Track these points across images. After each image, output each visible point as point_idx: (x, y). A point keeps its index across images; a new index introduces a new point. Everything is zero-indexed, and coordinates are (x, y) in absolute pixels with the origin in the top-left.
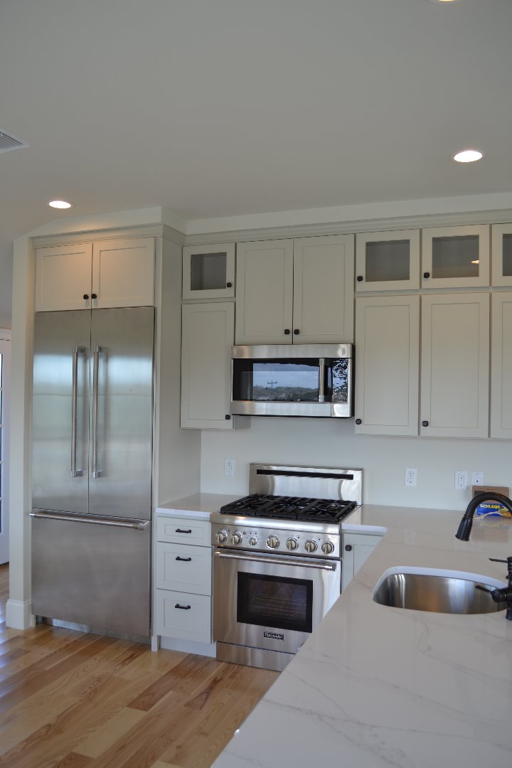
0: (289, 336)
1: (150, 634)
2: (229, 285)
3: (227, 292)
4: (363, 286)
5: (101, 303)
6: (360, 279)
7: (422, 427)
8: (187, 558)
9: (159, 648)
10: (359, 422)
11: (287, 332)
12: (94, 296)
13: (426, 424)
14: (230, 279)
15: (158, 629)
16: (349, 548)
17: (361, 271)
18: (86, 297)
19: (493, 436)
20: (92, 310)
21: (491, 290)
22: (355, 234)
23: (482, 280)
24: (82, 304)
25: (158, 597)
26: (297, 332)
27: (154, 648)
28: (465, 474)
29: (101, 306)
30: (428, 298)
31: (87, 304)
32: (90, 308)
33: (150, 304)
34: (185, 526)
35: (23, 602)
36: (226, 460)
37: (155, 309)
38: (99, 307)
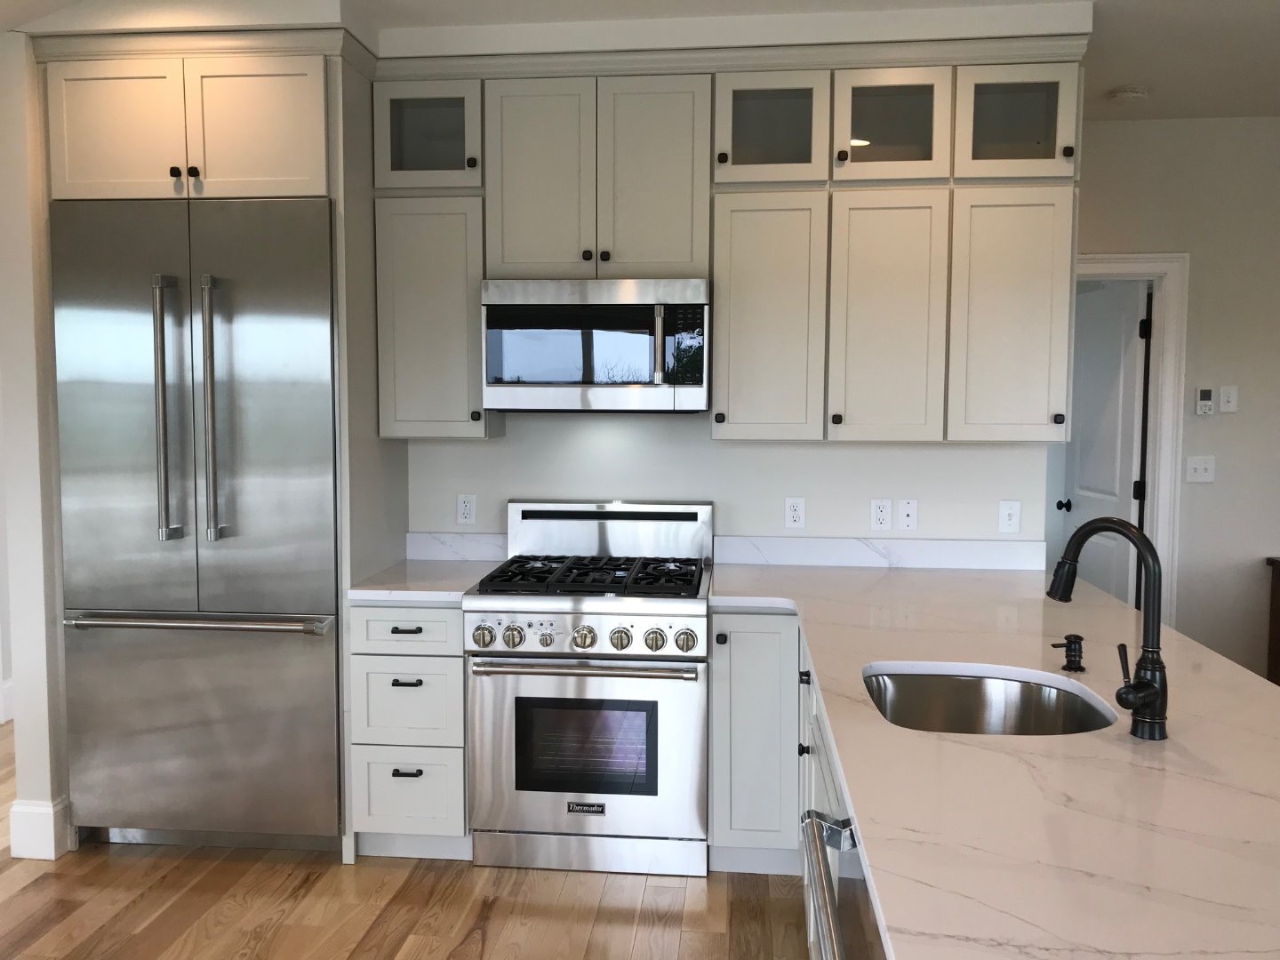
0: (590, 265)
1: (341, 831)
2: (472, 163)
3: (469, 177)
4: (728, 172)
5: (215, 185)
6: (723, 158)
7: (831, 425)
8: (414, 680)
9: (358, 856)
10: (720, 418)
11: (587, 256)
12: (193, 172)
13: (837, 419)
14: (472, 149)
15: (357, 820)
16: (722, 639)
17: (725, 144)
18: (175, 172)
19: (950, 437)
20: (189, 199)
21: (952, 185)
22: (713, 75)
23: (935, 167)
24: (164, 187)
25: (356, 762)
26: (606, 256)
27: (348, 856)
28: (887, 503)
29: (208, 192)
30: (843, 199)
31: (178, 187)
32: (185, 195)
33: (323, 192)
34: (406, 619)
35: (50, 804)
36: (460, 496)
37: (331, 204)
38: (205, 195)
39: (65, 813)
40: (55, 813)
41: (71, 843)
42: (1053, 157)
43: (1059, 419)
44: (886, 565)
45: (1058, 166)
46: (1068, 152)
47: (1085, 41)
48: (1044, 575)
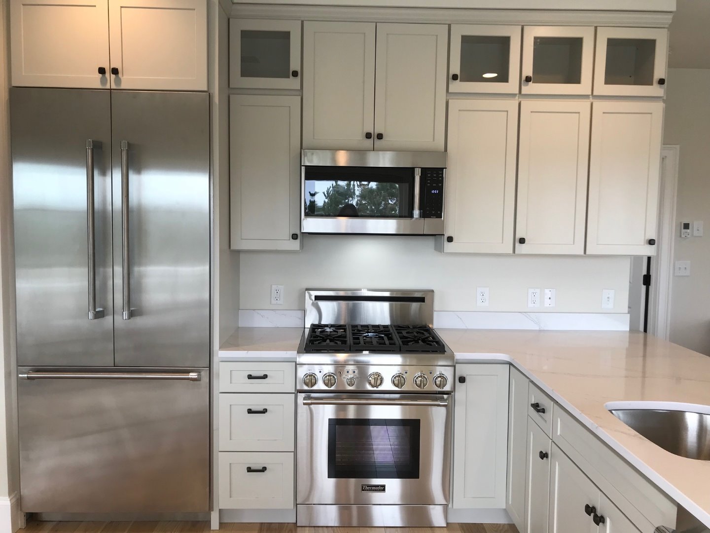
0: (370, 141)
1: (211, 508)
2: (295, 74)
3: (292, 83)
4: (458, 86)
5: (128, 81)
6: (455, 77)
7: (517, 244)
8: (261, 409)
9: (221, 524)
10: (450, 240)
11: (368, 136)
12: (115, 71)
13: (522, 241)
14: (294, 65)
15: (224, 499)
16: (462, 380)
17: (456, 69)
18: (102, 71)
19: (588, 252)
20: (111, 89)
21: (591, 99)
22: (450, 26)
23: (583, 88)
24: (93, 81)
25: (222, 463)
26: (380, 136)
27: (215, 524)
28: (538, 291)
30: (527, 105)
31: (103, 81)
32: (108, 87)
33: (202, 88)
34: (257, 370)
35: (8, 497)
36: (273, 286)
37: (210, 97)
38: (123, 87)
39: (18, 503)
40: (11, 505)
41: (21, 523)
42: (651, 84)
43: (651, 242)
44: (537, 328)
45: (655, 90)
46: (661, 82)
47: (670, 16)
48: (628, 334)
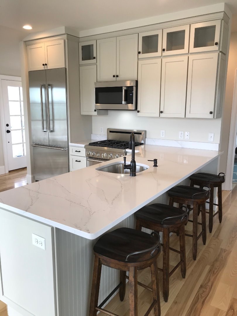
0: (115, 78)
2: (94, 58)
3: (94, 61)
4: (141, 56)
6: (140, 53)
7: (160, 114)
8: (79, 161)
10: (138, 112)
11: (114, 76)
12: (46, 65)
13: (162, 112)
14: (95, 55)
17: (140, 50)
18: (43, 65)
19: (186, 117)
21: (189, 55)
22: (138, 33)
23: (185, 50)
24: (42, 68)
26: (117, 76)
28: (183, 132)
29: (48, 68)
30: (164, 60)
31: (44, 68)
32: (45, 69)
33: (64, 67)
34: (78, 150)
37: (66, 69)
38: (48, 69)
39: (34, 178)
40: (32, 177)
42: (214, 45)
43: (211, 113)
44: (181, 147)
46: (216, 44)
47: (223, 13)
48: (218, 152)
